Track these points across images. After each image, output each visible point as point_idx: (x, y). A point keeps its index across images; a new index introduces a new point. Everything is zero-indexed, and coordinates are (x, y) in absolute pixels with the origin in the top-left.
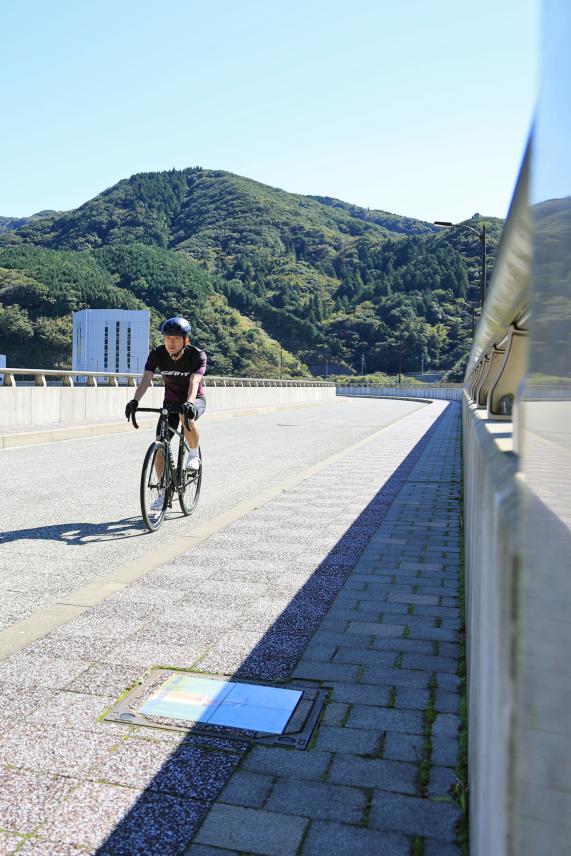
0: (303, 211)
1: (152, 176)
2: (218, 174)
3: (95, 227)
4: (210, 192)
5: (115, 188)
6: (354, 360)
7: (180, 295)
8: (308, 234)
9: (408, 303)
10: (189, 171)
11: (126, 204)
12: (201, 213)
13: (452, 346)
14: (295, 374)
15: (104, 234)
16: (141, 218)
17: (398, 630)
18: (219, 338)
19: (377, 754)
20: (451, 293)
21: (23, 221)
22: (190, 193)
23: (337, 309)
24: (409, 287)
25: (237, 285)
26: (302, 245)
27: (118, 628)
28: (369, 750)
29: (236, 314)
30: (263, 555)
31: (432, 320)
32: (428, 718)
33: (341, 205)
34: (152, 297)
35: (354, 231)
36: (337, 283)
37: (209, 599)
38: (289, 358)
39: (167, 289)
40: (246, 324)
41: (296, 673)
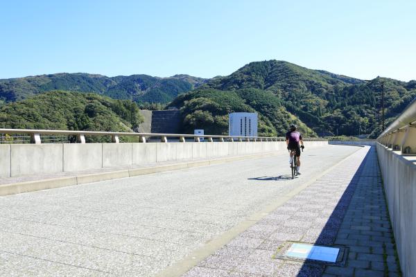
0: (314, 76)
1: (257, 63)
2: (282, 62)
3: (236, 82)
4: (280, 69)
5: (244, 67)
6: (334, 131)
7: (268, 107)
8: (316, 84)
9: (354, 109)
10: (271, 61)
11: (248, 73)
12: (276, 76)
13: (371, 125)
14: (312, 136)
15: (240, 84)
16: (253, 78)
17: (368, 228)
18: (283, 123)
19: (369, 268)
20: (369, 106)
21: (209, 80)
22: (272, 69)
23: (327, 112)
24: (354, 103)
25: (290, 103)
26: (314, 88)
27: (270, 228)
28: (367, 267)
29: (290, 114)
30: (315, 203)
31: (363, 115)
32: (385, 257)
33: (328, 73)
34: (258, 108)
35: (333, 83)
36: (327, 102)
37: (299, 218)
38: (310, 130)
39: (264, 105)
40: (293, 117)
41: (336, 243)
